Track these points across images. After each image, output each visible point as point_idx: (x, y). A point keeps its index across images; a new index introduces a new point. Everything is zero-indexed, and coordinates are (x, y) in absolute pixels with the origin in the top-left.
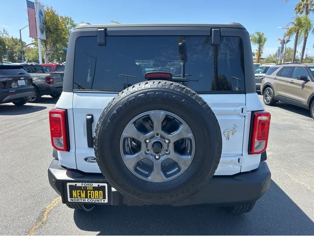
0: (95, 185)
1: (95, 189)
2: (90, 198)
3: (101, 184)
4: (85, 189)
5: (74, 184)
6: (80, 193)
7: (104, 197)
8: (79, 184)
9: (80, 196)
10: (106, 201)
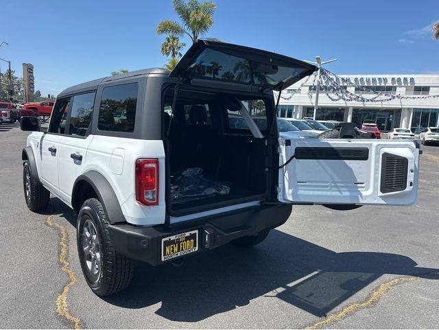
0: (188, 234)
1: (187, 238)
2: (182, 250)
3: (192, 232)
4: (178, 241)
5: (167, 239)
6: (173, 247)
7: (195, 246)
8: (173, 238)
9: (173, 251)
10: (197, 249)
